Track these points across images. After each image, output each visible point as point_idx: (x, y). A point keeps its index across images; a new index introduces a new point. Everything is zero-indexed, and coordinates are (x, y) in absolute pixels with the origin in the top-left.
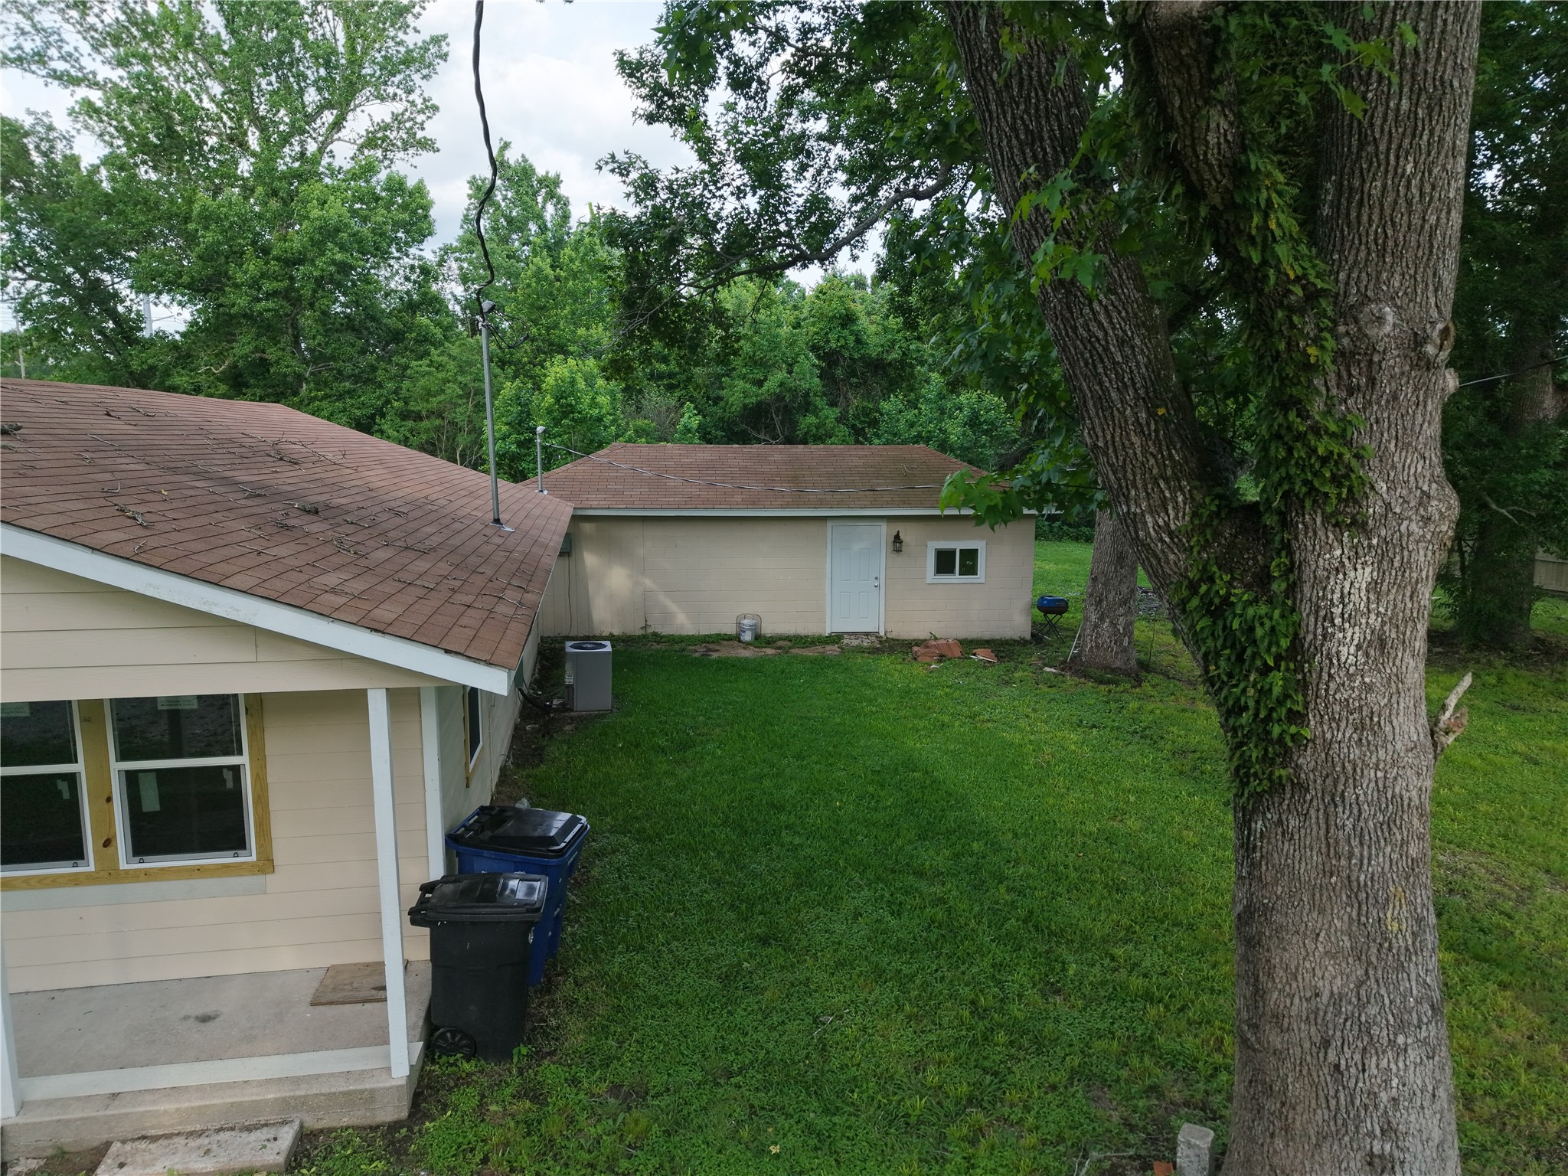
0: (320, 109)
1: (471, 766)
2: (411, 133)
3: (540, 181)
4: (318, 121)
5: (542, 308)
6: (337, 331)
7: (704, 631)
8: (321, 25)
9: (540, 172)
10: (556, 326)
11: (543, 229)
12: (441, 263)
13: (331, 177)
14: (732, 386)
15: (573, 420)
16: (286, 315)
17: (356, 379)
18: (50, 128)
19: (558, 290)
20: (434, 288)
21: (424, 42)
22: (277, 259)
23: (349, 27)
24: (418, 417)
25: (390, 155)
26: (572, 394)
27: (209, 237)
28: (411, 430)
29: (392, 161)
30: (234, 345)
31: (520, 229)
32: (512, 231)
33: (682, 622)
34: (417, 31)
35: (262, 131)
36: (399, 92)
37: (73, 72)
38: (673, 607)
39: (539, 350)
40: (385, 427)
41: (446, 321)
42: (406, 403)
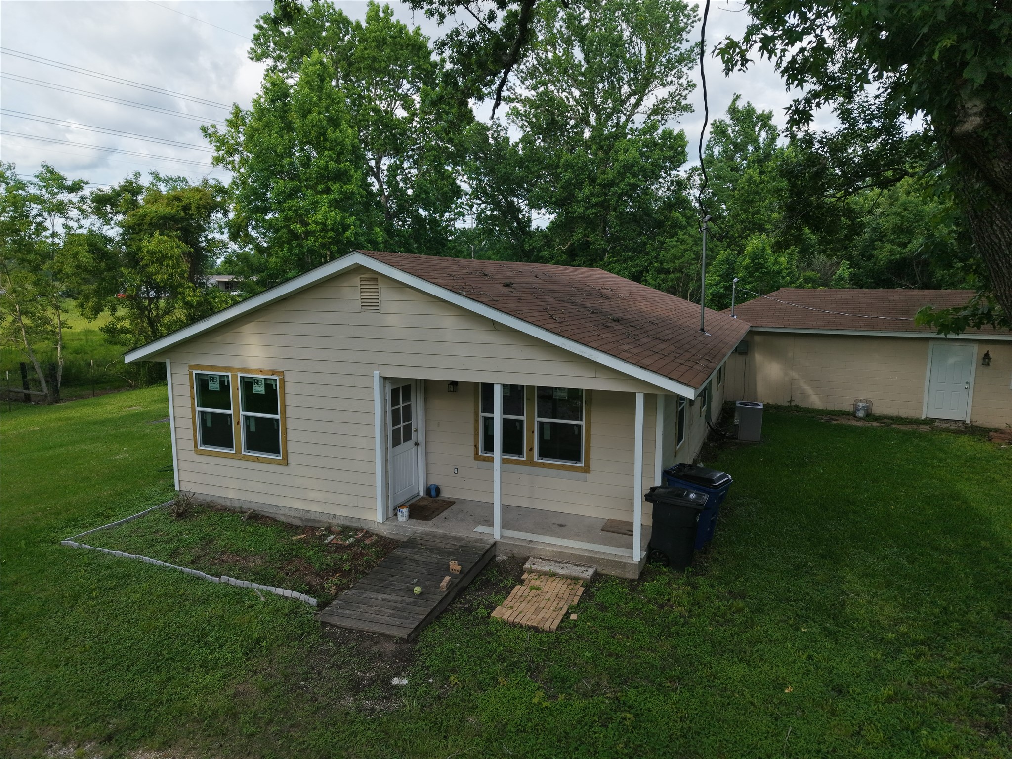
0: (629, 96)
1: (678, 447)
2: (678, 103)
3: (758, 117)
4: (628, 104)
5: (752, 201)
6: (627, 223)
7: (830, 407)
8: (634, 48)
9: (759, 111)
10: (758, 212)
11: (757, 148)
12: (690, 176)
13: (632, 135)
14: (882, 248)
15: (761, 273)
16: (601, 215)
17: (634, 250)
18: (499, 125)
19: (763, 189)
20: (684, 193)
21: (691, 47)
22: (599, 185)
23: (649, 47)
24: (667, 272)
25: (665, 117)
26: (763, 256)
27: (566, 176)
28: (663, 280)
29: (666, 120)
30: (574, 234)
31: (742, 150)
32: (736, 152)
33: (816, 401)
34: (687, 41)
35: (597, 114)
36: (674, 79)
37: (512, 96)
38: (809, 391)
39: (746, 228)
40: (648, 278)
41: (689, 213)
42: (661, 264)
